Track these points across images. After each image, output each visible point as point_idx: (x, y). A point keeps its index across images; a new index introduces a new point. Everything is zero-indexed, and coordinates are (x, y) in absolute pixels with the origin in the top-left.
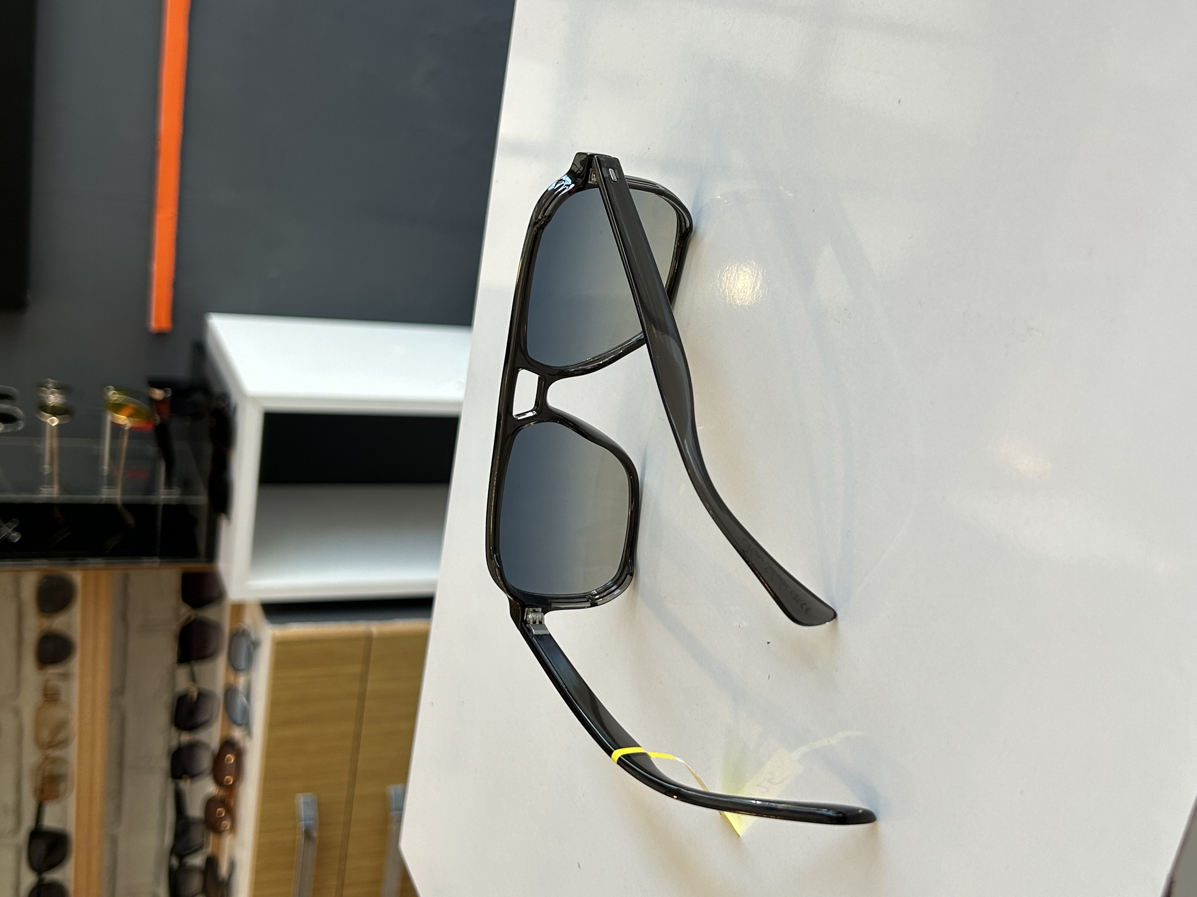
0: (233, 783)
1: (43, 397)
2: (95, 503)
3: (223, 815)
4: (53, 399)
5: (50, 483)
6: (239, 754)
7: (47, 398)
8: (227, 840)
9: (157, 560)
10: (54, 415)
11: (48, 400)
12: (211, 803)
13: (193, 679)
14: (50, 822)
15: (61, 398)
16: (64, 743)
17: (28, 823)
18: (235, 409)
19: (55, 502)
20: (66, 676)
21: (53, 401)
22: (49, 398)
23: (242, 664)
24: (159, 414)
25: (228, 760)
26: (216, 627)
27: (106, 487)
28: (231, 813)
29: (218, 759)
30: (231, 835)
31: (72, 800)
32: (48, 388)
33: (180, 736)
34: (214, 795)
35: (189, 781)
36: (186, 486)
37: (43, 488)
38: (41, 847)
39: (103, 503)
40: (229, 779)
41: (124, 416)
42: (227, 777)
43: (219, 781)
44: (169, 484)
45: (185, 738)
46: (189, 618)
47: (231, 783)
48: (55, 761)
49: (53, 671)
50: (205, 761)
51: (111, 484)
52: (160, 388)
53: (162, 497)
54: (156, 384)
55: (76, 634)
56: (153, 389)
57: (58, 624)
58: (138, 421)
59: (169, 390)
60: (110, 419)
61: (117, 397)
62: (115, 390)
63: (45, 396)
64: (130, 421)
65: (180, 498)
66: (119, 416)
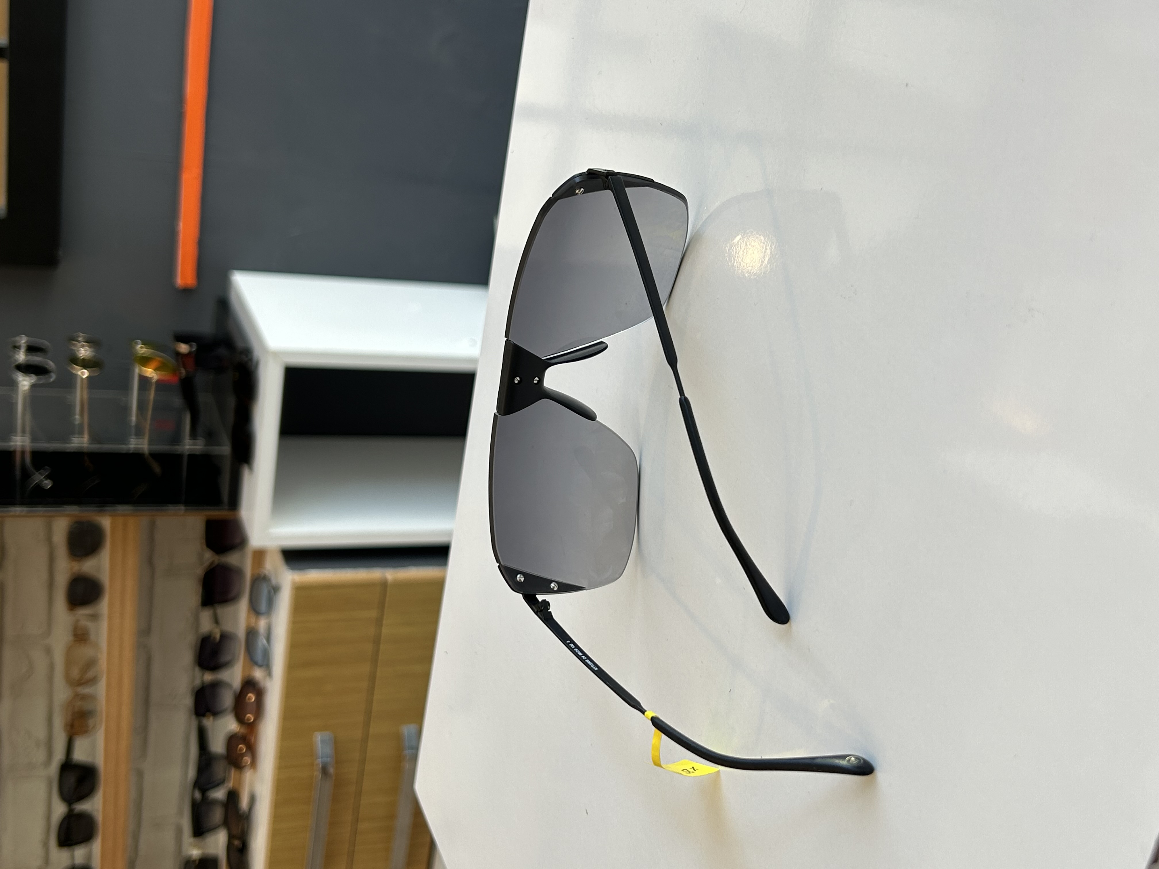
0: (253, 721)
1: (74, 350)
2: (124, 452)
3: (244, 750)
4: (84, 352)
5: (81, 433)
6: (260, 693)
7: (78, 351)
8: (248, 775)
9: (182, 508)
10: (85, 367)
11: (79, 353)
12: (232, 740)
13: (216, 621)
14: (80, 755)
15: (91, 352)
16: (93, 681)
17: (59, 756)
18: (257, 364)
19: (85, 451)
20: (95, 617)
21: (83, 354)
22: (80, 352)
23: (263, 607)
24: (185, 368)
25: (250, 699)
26: (239, 572)
27: (133, 437)
28: (252, 749)
29: (240, 698)
30: (252, 770)
31: (100, 736)
32: (79, 342)
33: (203, 675)
34: (235, 732)
35: (211, 718)
36: (211, 437)
37: (74, 437)
38: (71, 779)
39: (131, 452)
40: (250, 717)
41: (152, 369)
42: (248, 715)
43: (240, 719)
44: (194, 435)
45: (208, 677)
46: (212, 563)
47: (252, 720)
48: (84, 698)
49: (83, 612)
50: (227, 700)
51: (139, 433)
52: (185, 342)
53: (187, 446)
54: (181, 337)
55: (105, 577)
56: (178, 343)
57: (87, 568)
58: (165, 375)
59: (195, 345)
60: (137, 374)
61: (145, 350)
62: (143, 344)
63: (76, 350)
64: (157, 374)
65: (204, 448)
66: (147, 370)
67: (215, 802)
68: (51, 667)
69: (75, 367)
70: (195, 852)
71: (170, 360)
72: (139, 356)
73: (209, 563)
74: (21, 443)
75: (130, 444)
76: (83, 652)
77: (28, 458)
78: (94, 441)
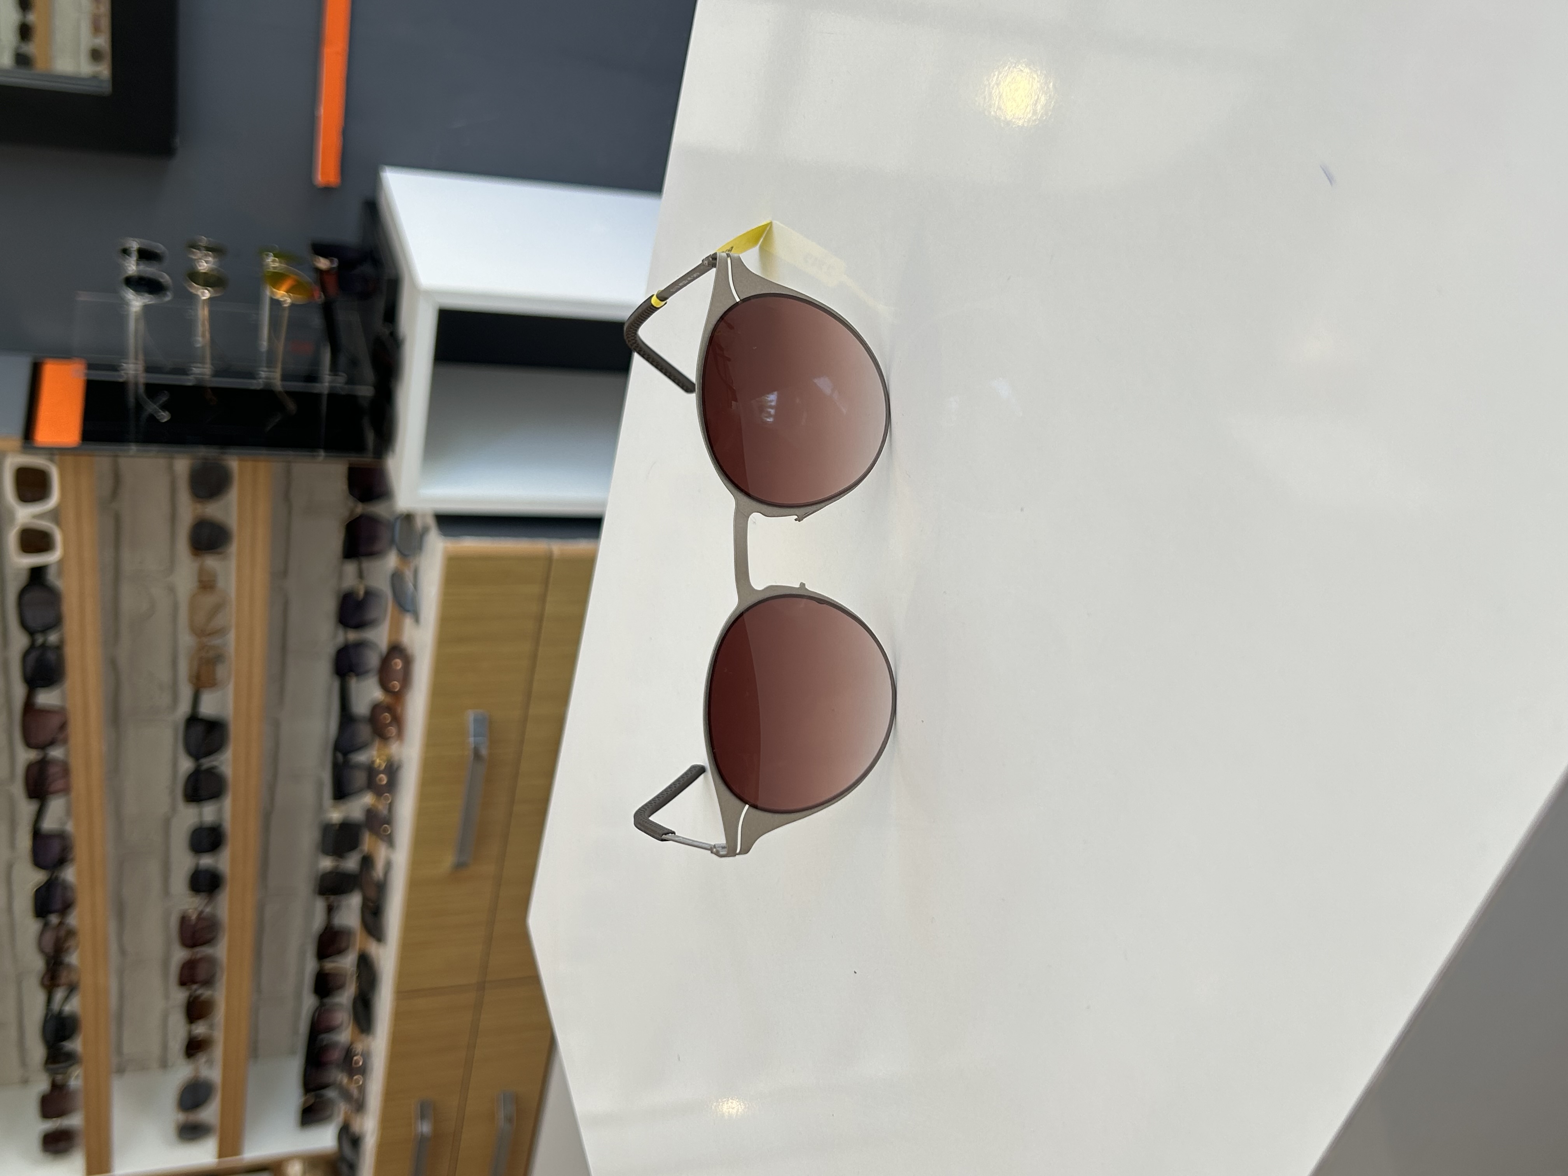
0: (400, 689)
1: (193, 261)
2: (251, 388)
3: (390, 721)
5: (202, 361)
6: (408, 661)
7: (198, 262)
8: (394, 748)
10: (205, 285)
11: (199, 266)
12: (376, 708)
13: (361, 575)
14: (207, 709)
15: (214, 264)
16: (221, 632)
17: (184, 709)
19: (207, 385)
21: (204, 268)
25: (396, 665)
26: (385, 526)
27: (265, 369)
28: (398, 721)
29: (386, 661)
30: (398, 742)
31: (231, 687)
32: (200, 250)
33: (346, 633)
34: (380, 701)
35: (355, 679)
37: (194, 367)
38: (199, 729)
39: (259, 388)
40: (396, 685)
41: (284, 290)
42: (396, 682)
43: (384, 685)
44: (334, 370)
45: (351, 636)
46: (356, 511)
47: (398, 689)
48: (213, 648)
49: (208, 559)
50: (373, 660)
51: (271, 364)
52: (325, 256)
53: (327, 384)
54: (320, 250)
55: (233, 522)
56: (317, 256)
57: (213, 510)
58: (300, 299)
59: (336, 260)
60: (268, 293)
61: (277, 265)
62: (275, 257)
63: (196, 259)
64: (290, 297)
65: (346, 387)
66: (278, 291)
67: (358, 766)
68: (175, 608)
69: (194, 286)
70: (336, 815)
71: (308, 277)
72: (269, 272)
73: (352, 512)
74: (133, 372)
75: (260, 378)
76: (209, 600)
77: (142, 389)
78: (217, 373)
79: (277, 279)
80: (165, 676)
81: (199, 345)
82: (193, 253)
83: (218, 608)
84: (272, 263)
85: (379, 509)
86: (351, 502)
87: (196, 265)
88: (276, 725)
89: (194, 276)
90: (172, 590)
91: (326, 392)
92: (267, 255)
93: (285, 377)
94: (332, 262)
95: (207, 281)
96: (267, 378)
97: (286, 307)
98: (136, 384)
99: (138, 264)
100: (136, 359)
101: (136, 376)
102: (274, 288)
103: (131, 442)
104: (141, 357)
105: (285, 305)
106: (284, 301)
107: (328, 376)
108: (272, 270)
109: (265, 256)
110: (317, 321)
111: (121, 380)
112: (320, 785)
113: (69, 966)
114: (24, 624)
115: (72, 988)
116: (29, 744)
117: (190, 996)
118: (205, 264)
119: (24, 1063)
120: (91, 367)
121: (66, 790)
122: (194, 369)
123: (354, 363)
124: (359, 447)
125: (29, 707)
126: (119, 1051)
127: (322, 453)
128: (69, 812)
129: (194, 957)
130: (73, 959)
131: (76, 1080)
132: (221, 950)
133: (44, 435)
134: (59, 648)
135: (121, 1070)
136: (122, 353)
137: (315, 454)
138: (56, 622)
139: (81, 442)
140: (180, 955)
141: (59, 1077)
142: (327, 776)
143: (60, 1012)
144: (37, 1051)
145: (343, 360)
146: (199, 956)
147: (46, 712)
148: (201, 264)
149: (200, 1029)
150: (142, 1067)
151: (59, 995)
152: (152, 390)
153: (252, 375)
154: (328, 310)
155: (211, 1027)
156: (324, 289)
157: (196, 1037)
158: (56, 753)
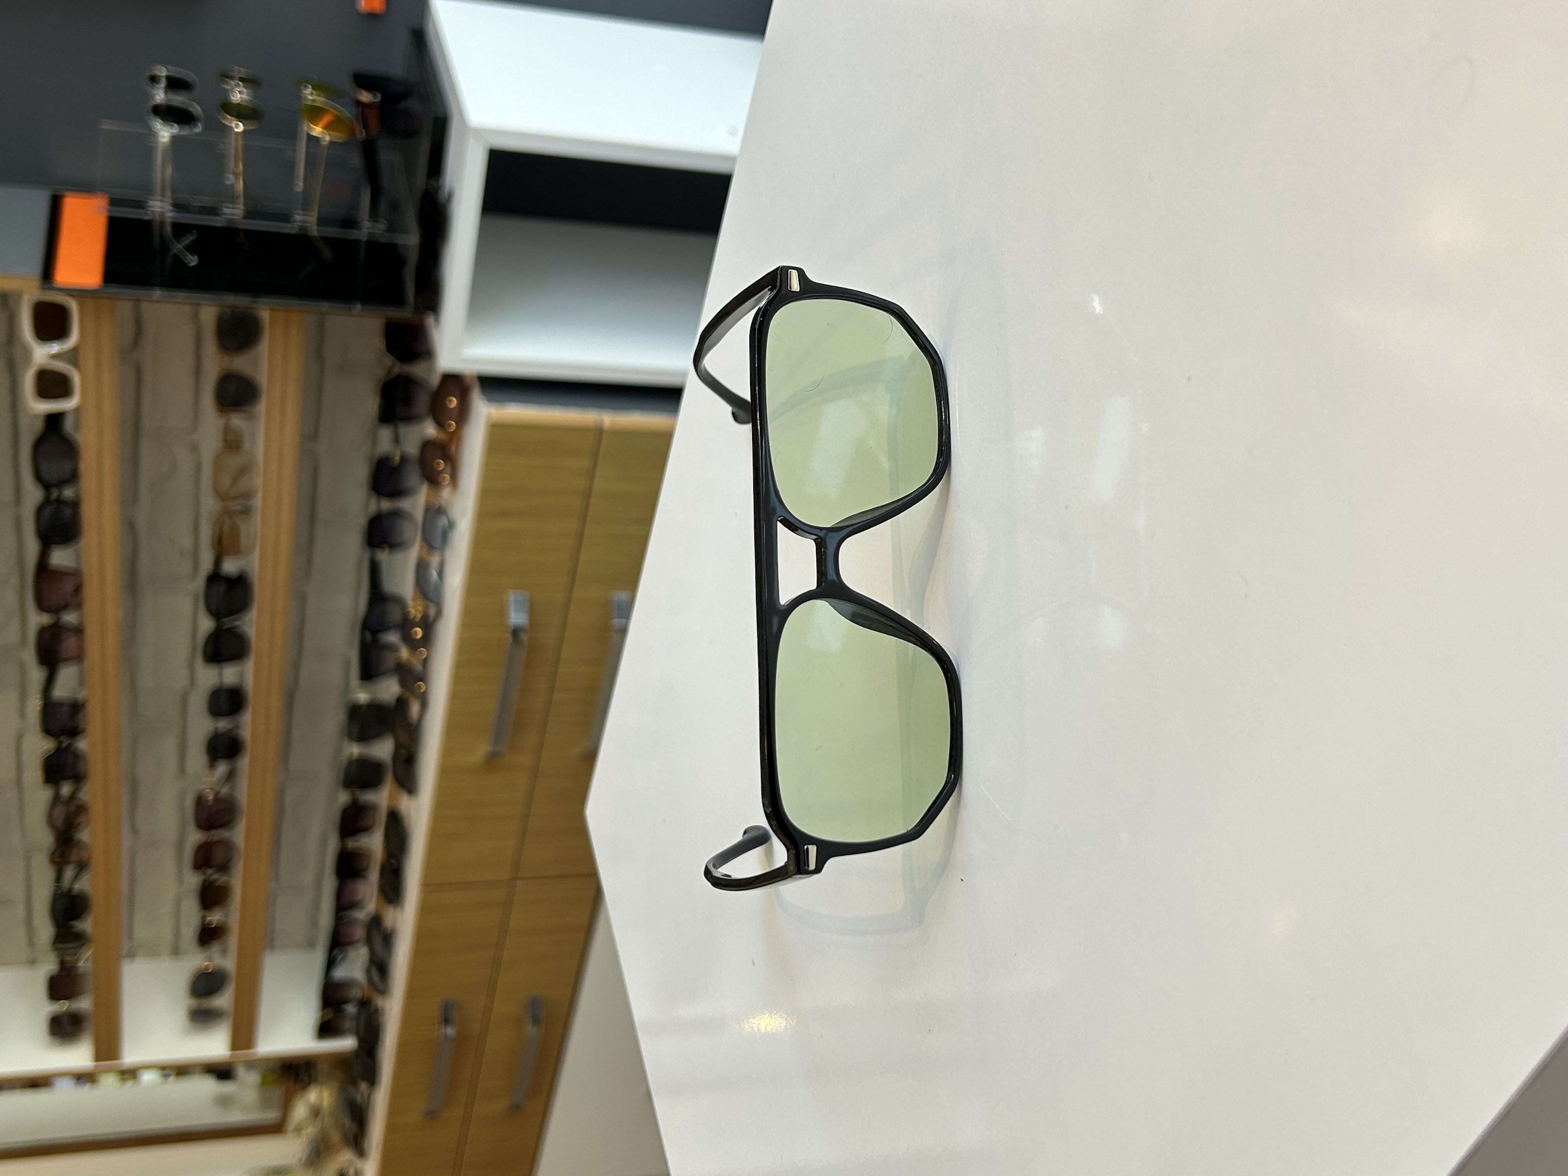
2: (285, 233)
10: (239, 117)
11: (232, 96)
14: (231, 567)
16: (248, 495)
19: (238, 227)
21: (238, 99)
26: (425, 387)
31: (254, 555)
35: (386, 552)
36: (393, 220)
37: (226, 207)
38: (220, 592)
39: (296, 232)
41: (321, 126)
44: (374, 215)
45: (385, 505)
46: (394, 371)
49: (236, 415)
51: (306, 206)
52: (368, 89)
53: (366, 230)
54: (363, 81)
55: (263, 379)
56: (358, 88)
57: (240, 363)
58: (339, 137)
59: (379, 95)
60: (305, 129)
61: (315, 97)
62: (313, 88)
63: (229, 90)
64: (330, 135)
65: (386, 235)
66: (316, 127)
67: (387, 647)
68: (198, 468)
69: (227, 118)
70: (362, 697)
71: (347, 113)
72: (308, 105)
73: (390, 371)
74: (159, 210)
75: (295, 221)
76: (234, 461)
77: (168, 229)
78: (249, 214)
79: (315, 113)
80: (185, 540)
81: (228, 182)
82: (227, 83)
83: (244, 470)
84: (310, 95)
85: (417, 370)
86: (389, 360)
87: (229, 96)
88: (302, 599)
89: (229, 108)
90: (195, 449)
91: (364, 239)
92: (306, 87)
93: (321, 222)
94: (375, 96)
95: (240, 112)
96: (302, 221)
97: (325, 145)
98: (162, 223)
99: (166, 93)
100: (163, 196)
101: (162, 214)
102: (312, 124)
103: (155, 286)
104: (169, 193)
105: (323, 143)
106: (322, 138)
107: (367, 222)
108: (310, 103)
109: (303, 88)
110: (356, 160)
111: (146, 218)
112: (347, 664)
113: (79, 845)
114: (39, 477)
115: (82, 867)
116: (42, 605)
117: (205, 881)
118: (239, 96)
119: (31, 942)
120: (114, 202)
121: (79, 657)
122: (225, 209)
123: (395, 207)
124: (398, 300)
125: (43, 569)
126: (130, 937)
127: (359, 306)
128: (81, 681)
129: (209, 840)
130: (84, 836)
131: (85, 961)
132: (239, 834)
133: (64, 275)
134: (75, 504)
135: (131, 955)
136: (149, 190)
137: (351, 306)
138: (73, 477)
139: (103, 284)
140: (195, 837)
141: (68, 958)
142: (354, 656)
143: (70, 890)
144: (45, 930)
145: (383, 205)
146: (216, 838)
147: (60, 574)
148: (234, 94)
149: (215, 917)
150: (153, 953)
151: (69, 873)
152: (179, 229)
153: (286, 217)
154: (368, 149)
155: (226, 914)
156: (366, 126)
157: (210, 923)
158: (70, 618)
